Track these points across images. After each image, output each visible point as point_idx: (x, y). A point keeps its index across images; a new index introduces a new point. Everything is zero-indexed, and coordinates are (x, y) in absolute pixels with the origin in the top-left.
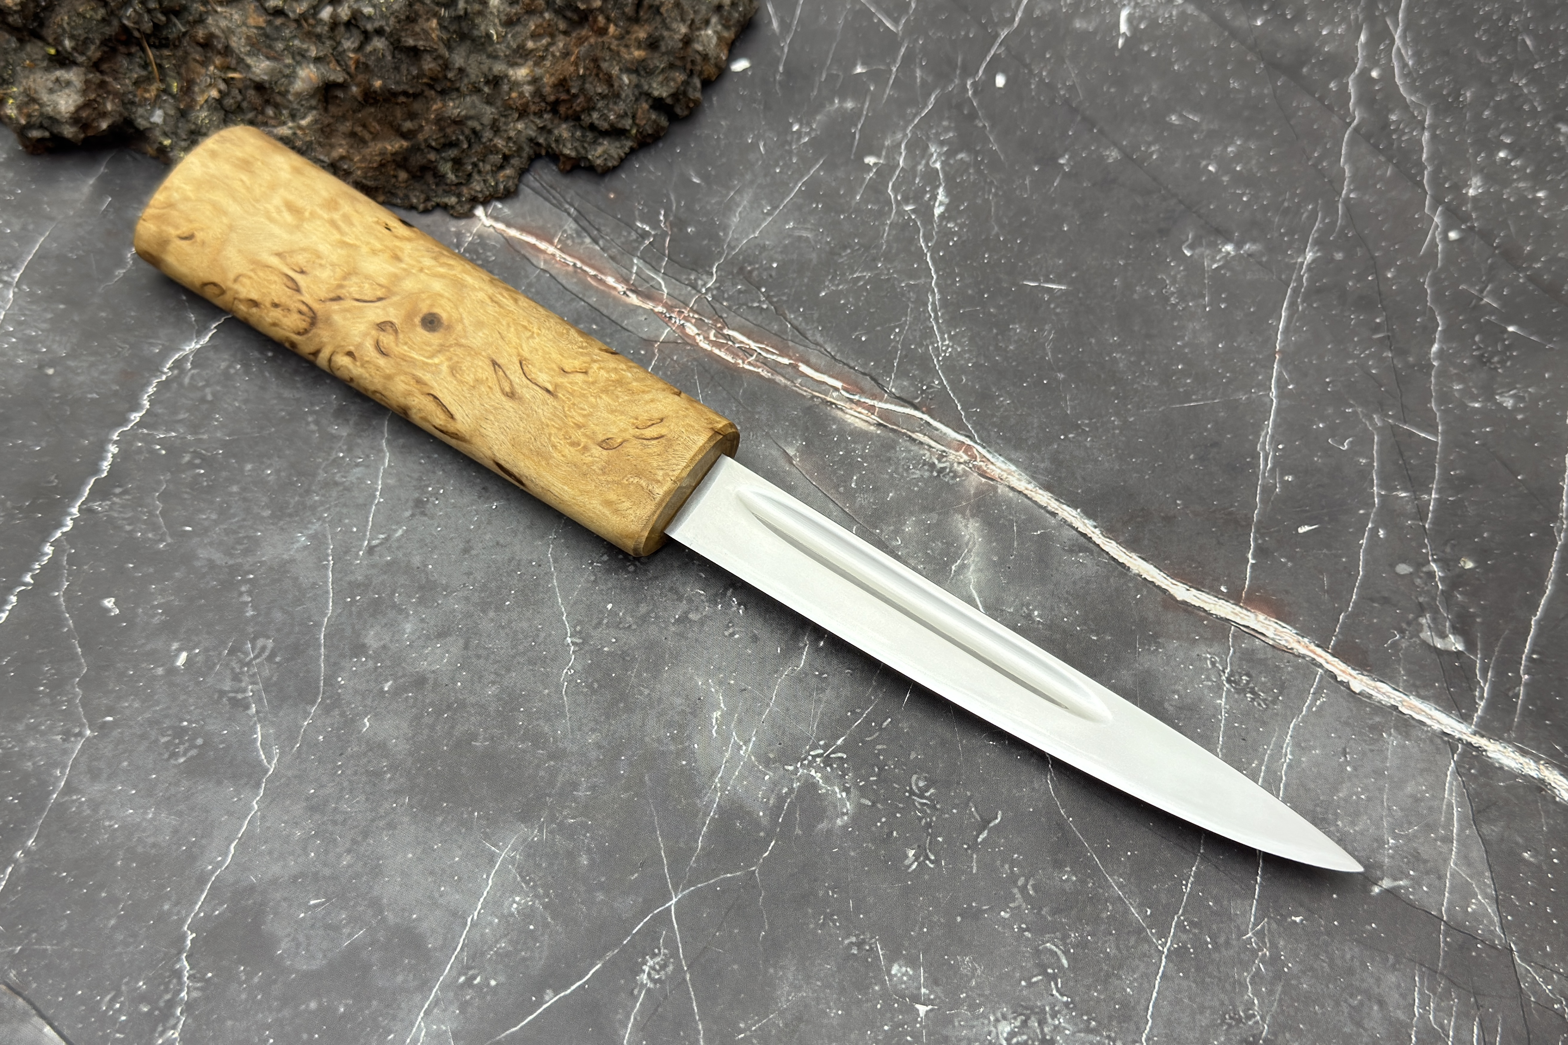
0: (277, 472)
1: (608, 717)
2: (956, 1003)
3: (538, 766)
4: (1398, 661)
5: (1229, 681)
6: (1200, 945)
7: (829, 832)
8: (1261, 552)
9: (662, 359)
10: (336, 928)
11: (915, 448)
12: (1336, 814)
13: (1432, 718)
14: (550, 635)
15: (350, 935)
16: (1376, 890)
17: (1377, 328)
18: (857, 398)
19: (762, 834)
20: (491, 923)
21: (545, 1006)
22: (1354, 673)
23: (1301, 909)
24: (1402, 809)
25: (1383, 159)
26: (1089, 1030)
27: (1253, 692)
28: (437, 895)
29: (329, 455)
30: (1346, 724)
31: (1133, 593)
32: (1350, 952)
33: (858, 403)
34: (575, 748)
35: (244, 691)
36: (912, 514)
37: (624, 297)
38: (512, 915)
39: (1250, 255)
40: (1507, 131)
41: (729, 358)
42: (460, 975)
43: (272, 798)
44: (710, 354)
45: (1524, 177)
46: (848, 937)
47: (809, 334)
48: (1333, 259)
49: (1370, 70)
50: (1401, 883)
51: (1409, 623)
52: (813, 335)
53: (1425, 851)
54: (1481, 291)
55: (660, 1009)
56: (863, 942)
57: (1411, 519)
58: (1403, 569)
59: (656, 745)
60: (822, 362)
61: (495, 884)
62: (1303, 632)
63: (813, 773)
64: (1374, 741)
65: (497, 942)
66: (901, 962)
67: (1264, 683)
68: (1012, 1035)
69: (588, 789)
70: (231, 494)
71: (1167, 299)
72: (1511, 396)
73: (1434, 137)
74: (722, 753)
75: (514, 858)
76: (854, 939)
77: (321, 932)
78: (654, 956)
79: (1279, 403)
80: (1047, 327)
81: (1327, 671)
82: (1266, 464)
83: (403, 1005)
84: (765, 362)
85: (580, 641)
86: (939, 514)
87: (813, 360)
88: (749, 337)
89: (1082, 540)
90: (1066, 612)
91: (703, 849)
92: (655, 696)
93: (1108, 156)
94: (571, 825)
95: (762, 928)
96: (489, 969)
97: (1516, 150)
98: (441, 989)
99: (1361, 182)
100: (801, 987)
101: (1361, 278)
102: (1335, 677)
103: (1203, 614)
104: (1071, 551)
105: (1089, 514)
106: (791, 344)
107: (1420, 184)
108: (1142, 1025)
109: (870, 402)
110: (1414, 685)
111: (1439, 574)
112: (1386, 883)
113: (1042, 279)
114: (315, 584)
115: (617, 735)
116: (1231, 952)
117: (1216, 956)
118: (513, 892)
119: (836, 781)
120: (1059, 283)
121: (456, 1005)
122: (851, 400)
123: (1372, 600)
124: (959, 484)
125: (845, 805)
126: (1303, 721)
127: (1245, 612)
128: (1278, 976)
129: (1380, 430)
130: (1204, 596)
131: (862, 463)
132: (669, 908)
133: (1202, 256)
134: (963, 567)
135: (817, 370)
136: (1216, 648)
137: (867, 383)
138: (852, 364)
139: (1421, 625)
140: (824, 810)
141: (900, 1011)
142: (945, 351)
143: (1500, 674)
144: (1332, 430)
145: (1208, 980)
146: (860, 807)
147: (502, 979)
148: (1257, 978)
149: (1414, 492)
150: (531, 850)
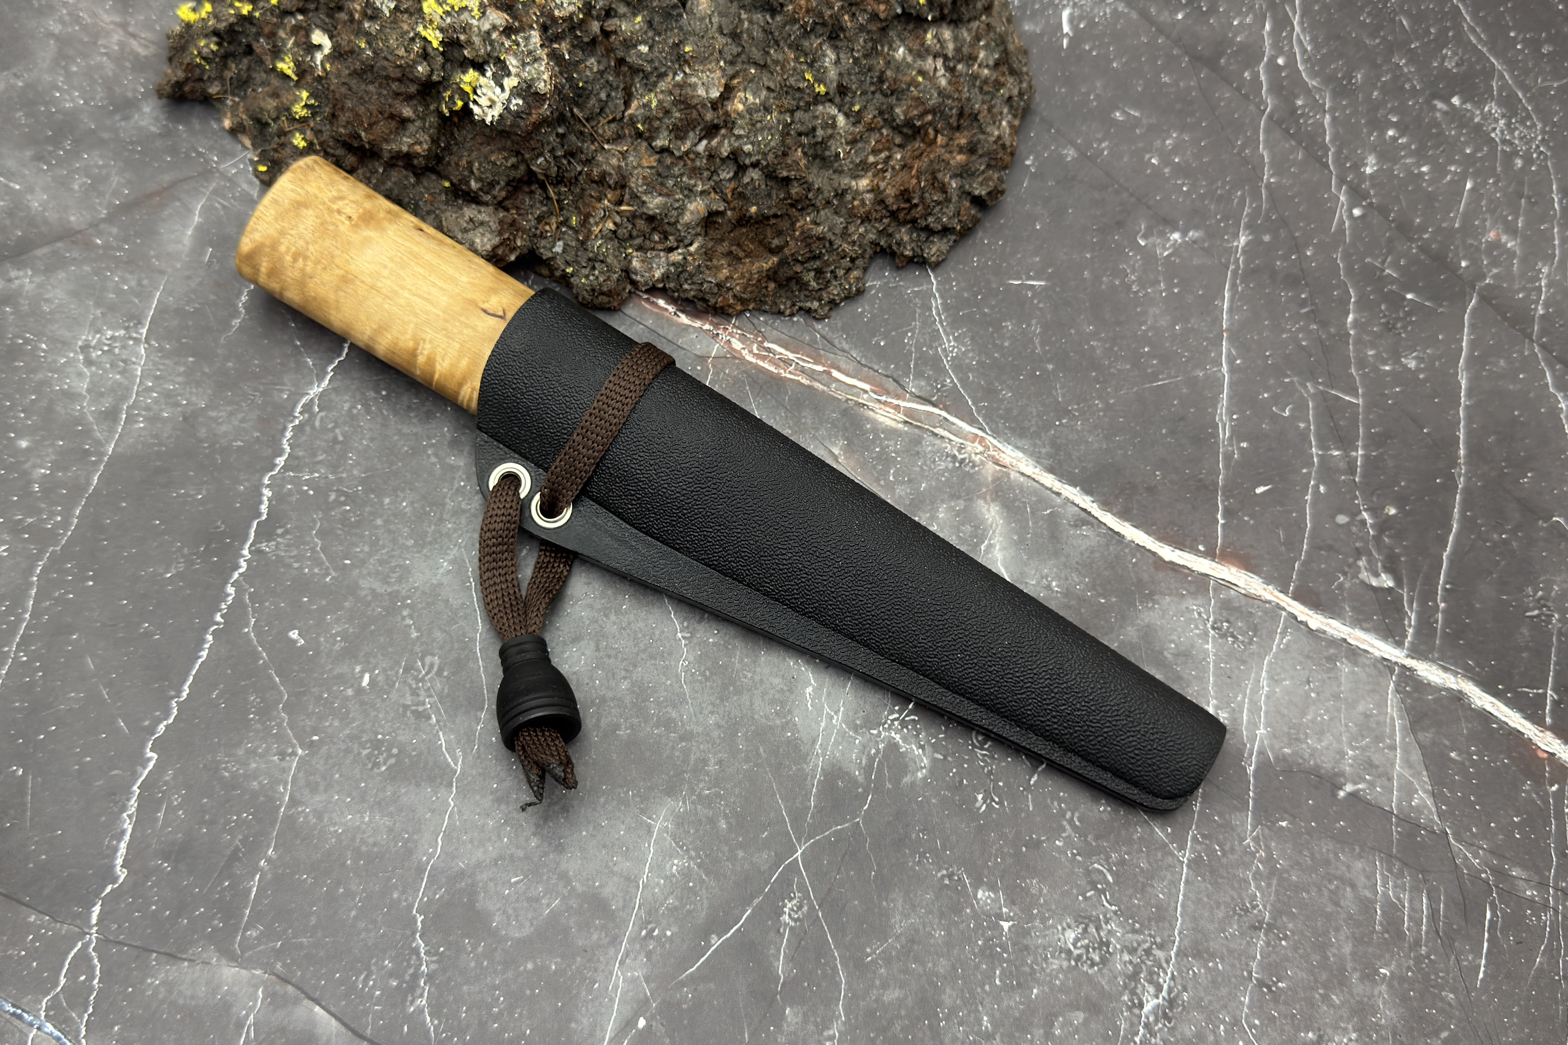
0: (412, 503)
1: (722, 700)
2: (1031, 918)
3: (673, 748)
4: (1344, 600)
5: (1213, 628)
6: (1211, 853)
7: (913, 783)
8: (1228, 513)
9: (717, 373)
10: (537, 900)
11: (938, 442)
12: (1306, 734)
13: (1373, 646)
14: (663, 632)
15: (548, 905)
16: (1342, 794)
17: (1303, 304)
18: (883, 398)
19: (860, 790)
20: (658, 884)
21: (713, 948)
22: (1311, 613)
23: (1286, 815)
24: (1356, 725)
25: (1293, 143)
26: (1134, 931)
27: (1233, 636)
28: (611, 864)
29: (452, 484)
30: (1308, 657)
31: (1129, 558)
32: (1326, 847)
33: (885, 403)
34: (700, 730)
35: (424, 704)
36: (943, 501)
37: (675, 318)
38: (674, 876)
39: (1194, 242)
40: (1392, 111)
41: (772, 369)
42: (641, 930)
43: (463, 793)
44: (756, 367)
45: (1411, 154)
46: (939, 871)
47: (836, 342)
48: (1262, 242)
49: (1277, 57)
50: (1360, 786)
51: (1349, 566)
52: (840, 343)
53: (1377, 759)
54: (1383, 262)
55: (803, 943)
56: (953, 874)
57: (1345, 474)
58: (1342, 519)
59: (764, 720)
60: (850, 367)
61: (656, 851)
62: (1268, 580)
63: (893, 734)
64: (1330, 670)
65: (666, 899)
66: (985, 888)
67: (1240, 628)
68: (1076, 940)
69: (716, 764)
70: (377, 527)
71: (1130, 287)
72: (1414, 358)
73: (1334, 119)
74: (818, 723)
75: (667, 827)
76: (945, 872)
77: (525, 904)
78: (791, 899)
79: (1230, 378)
80: (1034, 322)
81: (1290, 613)
82: (1224, 434)
83: (602, 959)
84: (803, 371)
85: (688, 635)
86: (965, 500)
87: (843, 366)
88: (787, 349)
89: (1084, 514)
90: (1077, 580)
91: (815, 807)
92: (757, 678)
93: (1067, 155)
94: (707, 796)
95: (871, 869)
96: (664, 922)
97: (1402, 128)
98: (629, 942)
99: (1279, 168)
100: (909, 915)
101: (1286, 258)
102: (1295, 618)
103: (1186, 571)
104: (1076, 526)
105: (1087, 490)
106: (822, 352)
107: (1326, 165)
108: (1173, 922)
109: (896, 402)
110: (1357, 619)
111: (1370, 521)
112: (1349, 788)
113: (1024, 277)
114: (464, 604)
115: (732, 715)
116: (1236, 857)
117: (1224, 861)
118: (671, 857)
119: (913, 740)
120: (1038, 280)
121: (643, 954)
122: (879, 401)
123: (1320, 548)
124: (978, 472)
125: (922, 761)
126: (1275, 657)
127: (1219, 566)
128: (1273, 871)
129: (1314, 396)
130: (1186, 555)
131: (895, 458)
132: (796, 859)
133: (1154, 245)
134: (990, 546)
135: (848, 375)
136: (1200, 601)
137: (890, 384)
138: (876, 368)
139: (1359, 567)
140: (906, 767)
141: (989, 928)
142: (952, 352)
143: (1423, 603)
144: (1275, 399)
145: (1219, 880)
146: (934, 761)
147: (675, 929)
148: (1257, 875)
149: (1345, 450)
150: (681, 820)
